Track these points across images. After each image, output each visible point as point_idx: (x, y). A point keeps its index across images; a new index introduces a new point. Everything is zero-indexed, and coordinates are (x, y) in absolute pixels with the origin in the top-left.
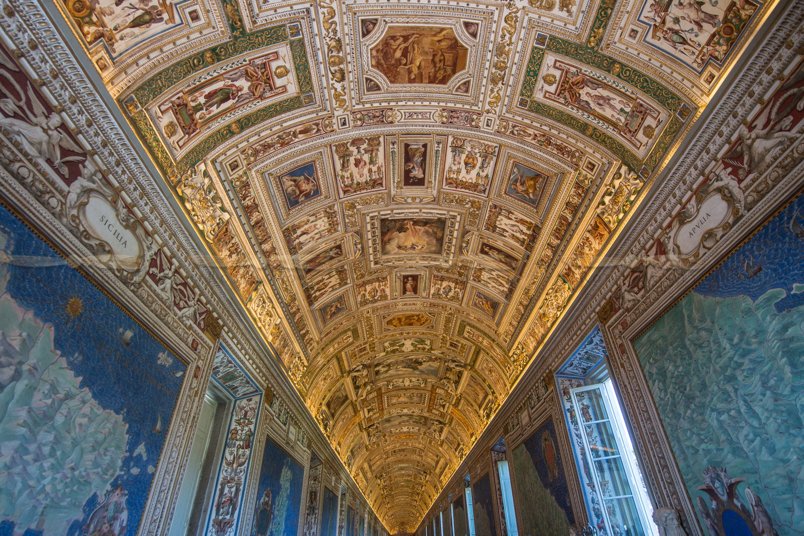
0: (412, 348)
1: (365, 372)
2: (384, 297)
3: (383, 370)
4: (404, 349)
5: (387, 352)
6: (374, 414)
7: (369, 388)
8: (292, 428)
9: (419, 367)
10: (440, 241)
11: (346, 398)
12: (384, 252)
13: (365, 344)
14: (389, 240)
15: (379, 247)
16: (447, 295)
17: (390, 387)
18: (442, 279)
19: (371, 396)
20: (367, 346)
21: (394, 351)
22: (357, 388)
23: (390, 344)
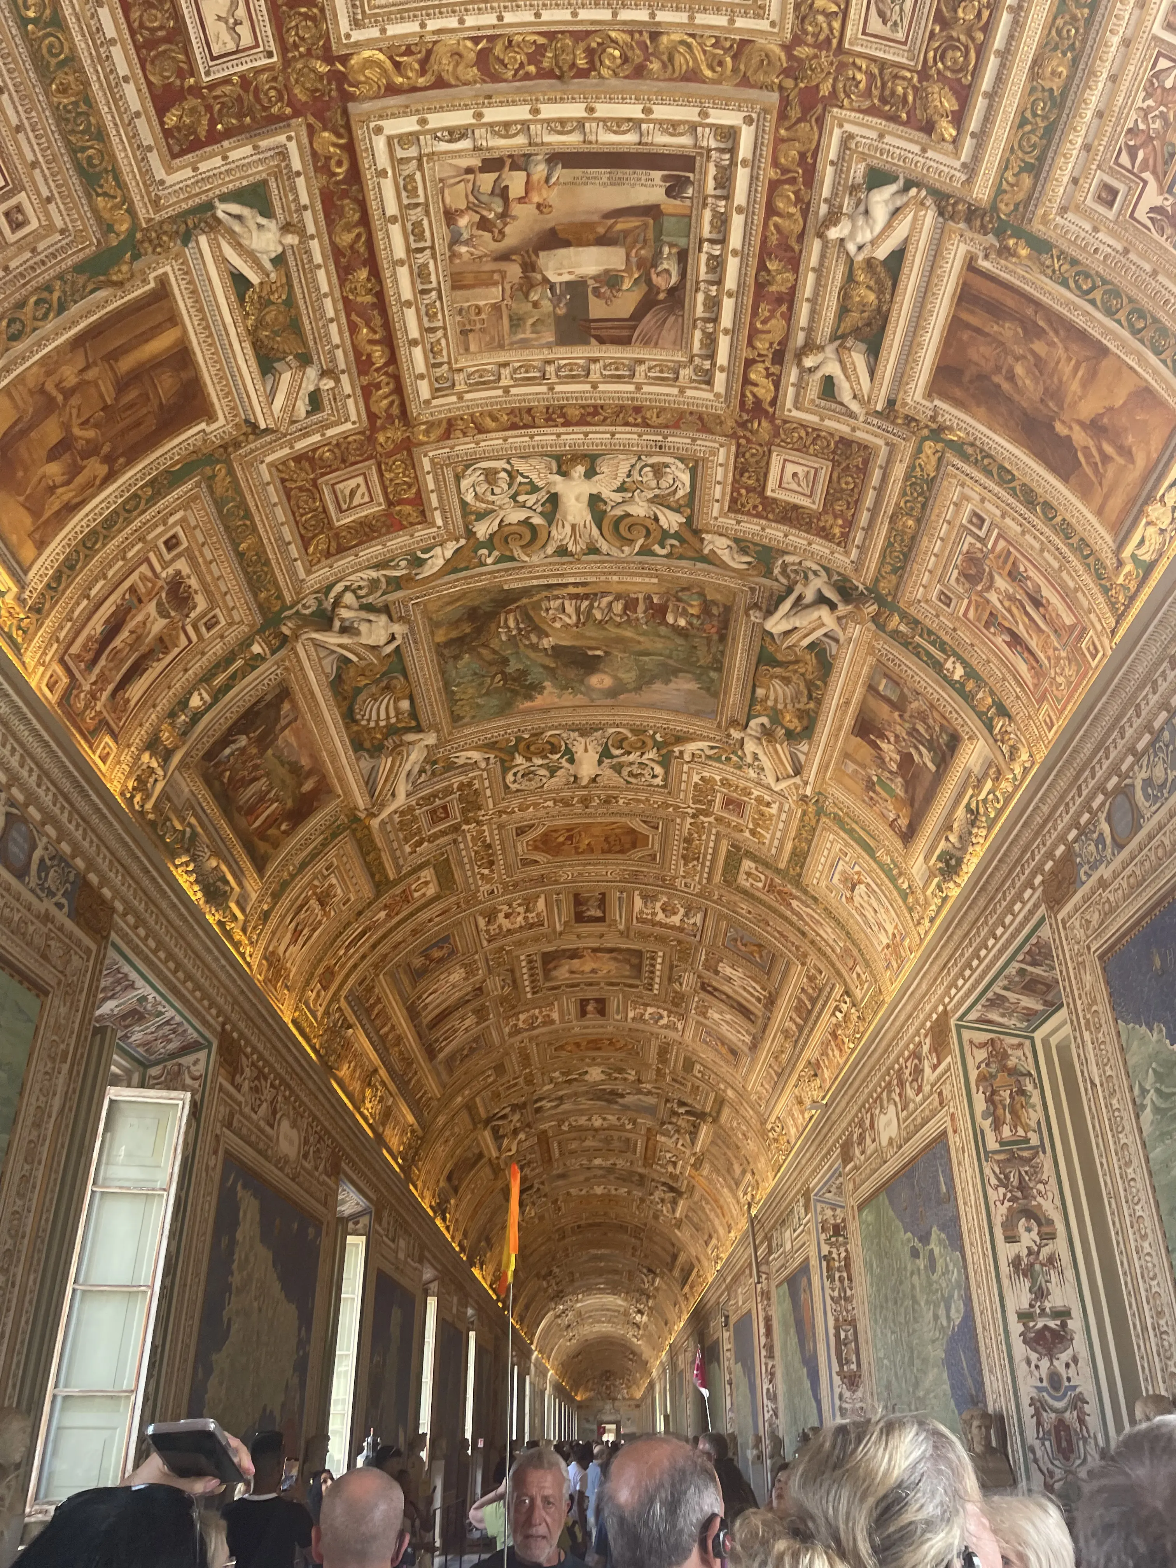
0: (603, 1077)
1: (516, 1117)
2: (552, 1022)
3: (549, 1105)
4: (587, 1077)
5: (556, 1084)
6: (533, 1169)
7: (522, 1136)
8: (401, 1241)
9: (620, 1100)
10: (638, 968)
11: (481, 1155)
12: (547, 977)
14: (555, 968)
15: (541, 977)
16: (656, 1022)
17: (565, 1128)
18: (646, 1005)
19: (527, 1144)
20: (521, 1080)
21: (570, 1082)
22: (498, 1137)
23: (563, 1074)
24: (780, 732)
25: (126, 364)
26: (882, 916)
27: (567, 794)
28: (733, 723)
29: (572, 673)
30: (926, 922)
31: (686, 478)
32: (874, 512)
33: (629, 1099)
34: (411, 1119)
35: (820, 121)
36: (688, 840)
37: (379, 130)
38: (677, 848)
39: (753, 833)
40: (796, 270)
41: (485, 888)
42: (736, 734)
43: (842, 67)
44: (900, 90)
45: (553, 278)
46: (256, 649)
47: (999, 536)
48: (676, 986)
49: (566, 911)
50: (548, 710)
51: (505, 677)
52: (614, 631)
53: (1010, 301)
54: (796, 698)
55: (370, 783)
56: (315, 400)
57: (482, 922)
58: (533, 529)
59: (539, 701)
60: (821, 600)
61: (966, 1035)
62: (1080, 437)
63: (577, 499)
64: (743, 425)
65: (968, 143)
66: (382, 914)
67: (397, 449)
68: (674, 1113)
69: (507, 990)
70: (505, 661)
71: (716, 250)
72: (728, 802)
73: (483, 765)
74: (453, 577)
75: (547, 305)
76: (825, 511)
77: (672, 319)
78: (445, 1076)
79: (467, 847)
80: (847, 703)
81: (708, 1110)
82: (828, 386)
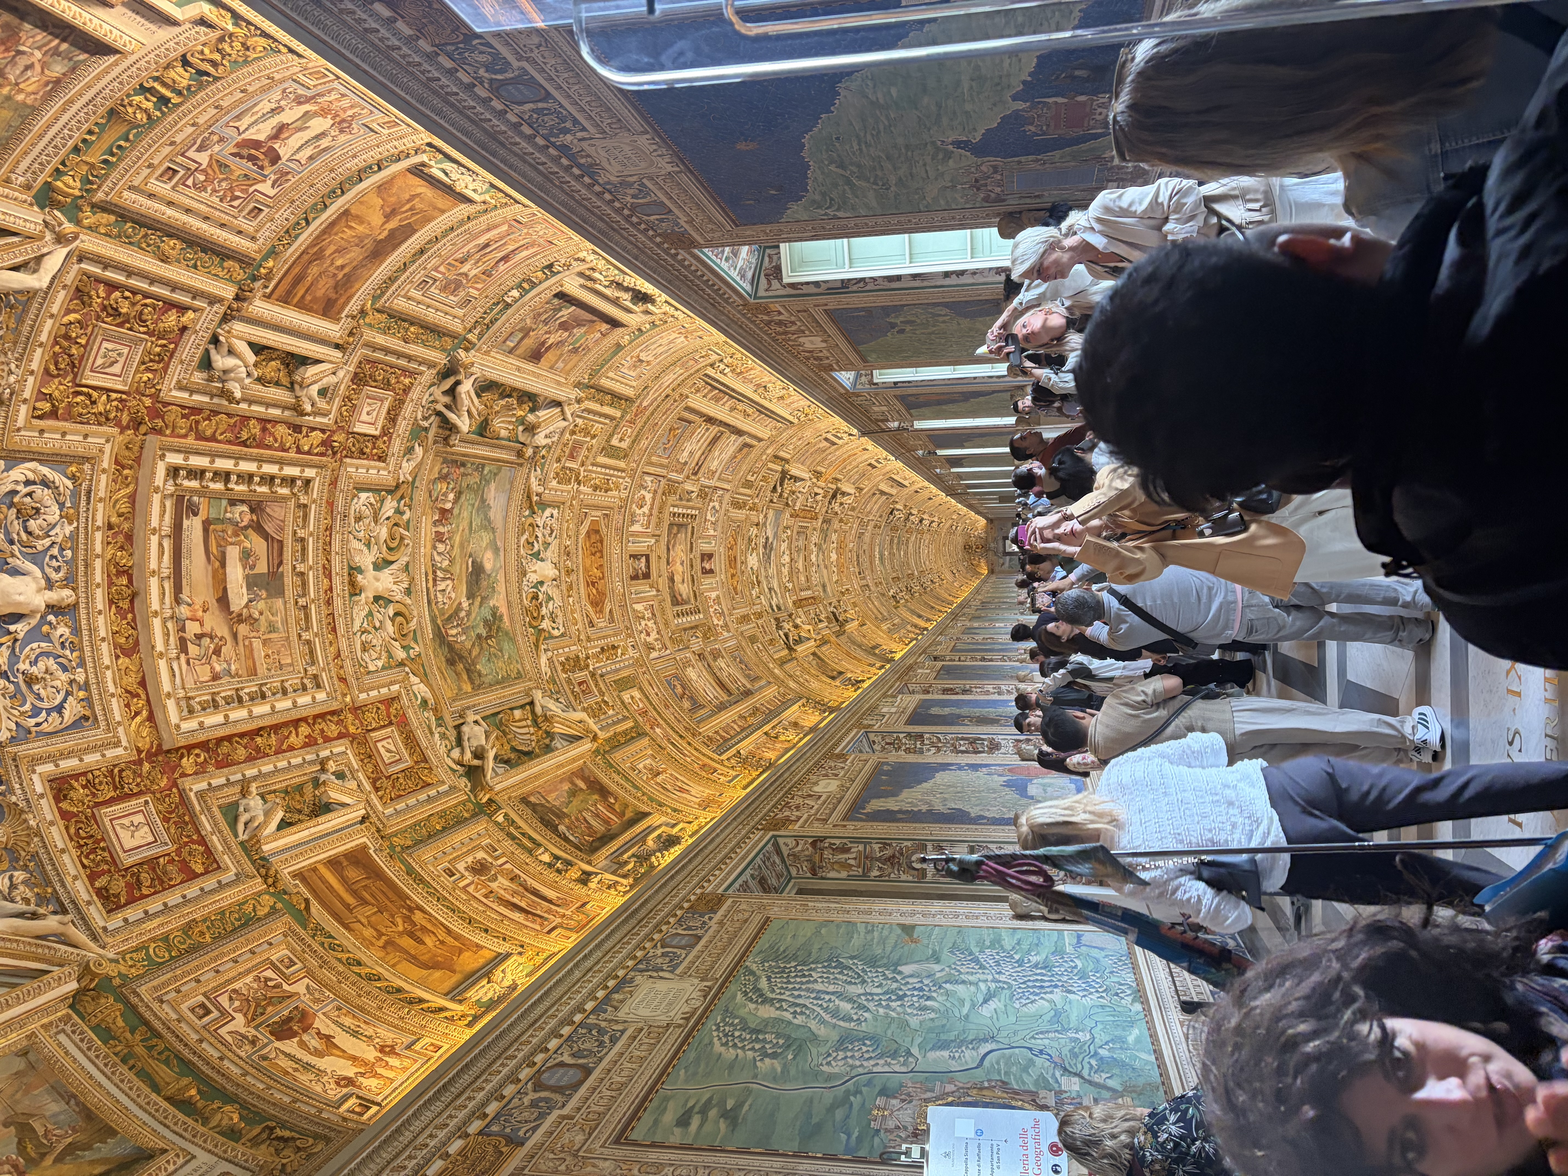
0: (754, 554)
1: (787, 626)
2: (718, 597)
3: (775, 599)
4: (755, 568)
5: (761, 593)
7: (798, 621)
8: (885, 710)
9: (771, 540)
10: (681, 527)
11: (814, 654)
12: (688, 602)
14: (681, 595)
15: (688, 607)
17: (790, 586)
18: (706, 520)
19: (804, 616)
20: (760, 622)
21: (759, 582)
22: (799, 641)
23: (753, 588)
24: (531, 418)
25: (350, 900)
26: (664, 341)
27: (564, 587)
28: (520, 454)
29: (484, 584)
30: (676, 313)
31: (363, 496)
32: (399, 355)
33: (770, 534)
34: (795, 707)
35: (166, 404)
36: (596, 488)
37: (178, 727)
38: (601, 498)
39: (594, 437)
40: (248, 418)
41: (631, 652)
42: (529, 452)
43: (138, 391)
44: (158, 349)
45: (245, 600)
46: (500, 819)
47: (436, 269)
48: (694, 495)
49: (643, 587)
50: (508, 602)
51: (489, 637)
52: (456, 551)
53: (296, 270)
54: (509, 407)
55: (574, 739)
56: (340, 776)
57: (654, 654)
58: (397, 614)
59: (503, 610)
60: (452, 392)
61: (761, 293)
62: (393, 224)
63: (378, 580)
64: (334, 453)
65: (197, 303)
66: (658, 730)
67: (356, 717)
68: (781, 496)
69: (699, 634)
70: (479, 636)
71: (234, 478)
72: (572, 457)
73: (550, 654)
74: (430, 676)
75: (261, 605)
76: (393, 390)
77: (268, 510)
78: (763, 682)
79: (605, 666)
80: (519, 369)
81: (779, 468)
82: (323, 392)
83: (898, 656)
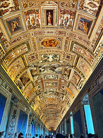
0: (52, 59)
4: (49, 60)
5: (43, 61)
6: (41, 89)
9: (55, 70)
13: (34, 54)
18: (64, 12)
23: (44, 56)
83: (32, 106)
